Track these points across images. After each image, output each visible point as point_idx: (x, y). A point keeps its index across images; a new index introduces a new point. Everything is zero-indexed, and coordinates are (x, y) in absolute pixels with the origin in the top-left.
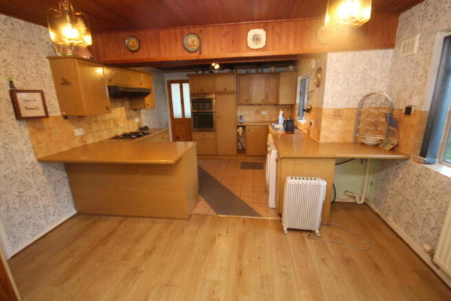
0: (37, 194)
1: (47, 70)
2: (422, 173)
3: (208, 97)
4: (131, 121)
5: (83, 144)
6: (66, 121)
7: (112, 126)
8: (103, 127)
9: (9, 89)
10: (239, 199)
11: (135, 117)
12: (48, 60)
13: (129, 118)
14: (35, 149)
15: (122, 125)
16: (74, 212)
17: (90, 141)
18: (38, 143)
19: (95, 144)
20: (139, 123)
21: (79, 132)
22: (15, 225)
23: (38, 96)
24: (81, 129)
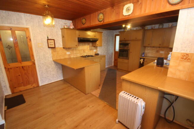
0: (51, 70)
1: (60, 33)
3: (127, 42)
4: (92, 51)
5: (69, 57)
6: (64, 49)
7: (82, 52)
8: (78, 52)
9: (47, 39)
10: (116, 95)
11: (94, 49)
12: (60, 30)
13: (91, 50)
14: (53, 57)
15: (87, 52)
16: (62, 79)
17: (72, 57)
18: (54, 55)
19: (74, 58)
20: (96, 52)
21: (68, 53)
22: (43, 77)
23: (53, 41)
24: (69, 52)
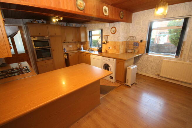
2: (149, 57)
